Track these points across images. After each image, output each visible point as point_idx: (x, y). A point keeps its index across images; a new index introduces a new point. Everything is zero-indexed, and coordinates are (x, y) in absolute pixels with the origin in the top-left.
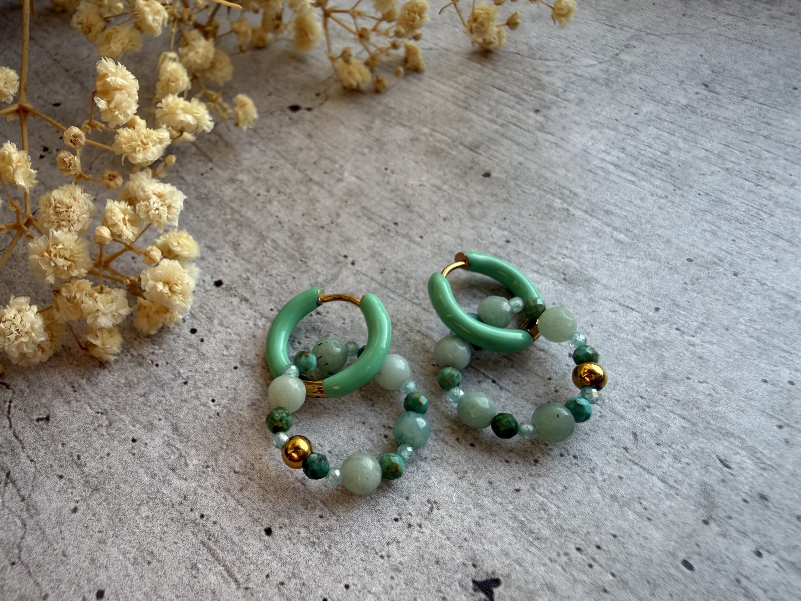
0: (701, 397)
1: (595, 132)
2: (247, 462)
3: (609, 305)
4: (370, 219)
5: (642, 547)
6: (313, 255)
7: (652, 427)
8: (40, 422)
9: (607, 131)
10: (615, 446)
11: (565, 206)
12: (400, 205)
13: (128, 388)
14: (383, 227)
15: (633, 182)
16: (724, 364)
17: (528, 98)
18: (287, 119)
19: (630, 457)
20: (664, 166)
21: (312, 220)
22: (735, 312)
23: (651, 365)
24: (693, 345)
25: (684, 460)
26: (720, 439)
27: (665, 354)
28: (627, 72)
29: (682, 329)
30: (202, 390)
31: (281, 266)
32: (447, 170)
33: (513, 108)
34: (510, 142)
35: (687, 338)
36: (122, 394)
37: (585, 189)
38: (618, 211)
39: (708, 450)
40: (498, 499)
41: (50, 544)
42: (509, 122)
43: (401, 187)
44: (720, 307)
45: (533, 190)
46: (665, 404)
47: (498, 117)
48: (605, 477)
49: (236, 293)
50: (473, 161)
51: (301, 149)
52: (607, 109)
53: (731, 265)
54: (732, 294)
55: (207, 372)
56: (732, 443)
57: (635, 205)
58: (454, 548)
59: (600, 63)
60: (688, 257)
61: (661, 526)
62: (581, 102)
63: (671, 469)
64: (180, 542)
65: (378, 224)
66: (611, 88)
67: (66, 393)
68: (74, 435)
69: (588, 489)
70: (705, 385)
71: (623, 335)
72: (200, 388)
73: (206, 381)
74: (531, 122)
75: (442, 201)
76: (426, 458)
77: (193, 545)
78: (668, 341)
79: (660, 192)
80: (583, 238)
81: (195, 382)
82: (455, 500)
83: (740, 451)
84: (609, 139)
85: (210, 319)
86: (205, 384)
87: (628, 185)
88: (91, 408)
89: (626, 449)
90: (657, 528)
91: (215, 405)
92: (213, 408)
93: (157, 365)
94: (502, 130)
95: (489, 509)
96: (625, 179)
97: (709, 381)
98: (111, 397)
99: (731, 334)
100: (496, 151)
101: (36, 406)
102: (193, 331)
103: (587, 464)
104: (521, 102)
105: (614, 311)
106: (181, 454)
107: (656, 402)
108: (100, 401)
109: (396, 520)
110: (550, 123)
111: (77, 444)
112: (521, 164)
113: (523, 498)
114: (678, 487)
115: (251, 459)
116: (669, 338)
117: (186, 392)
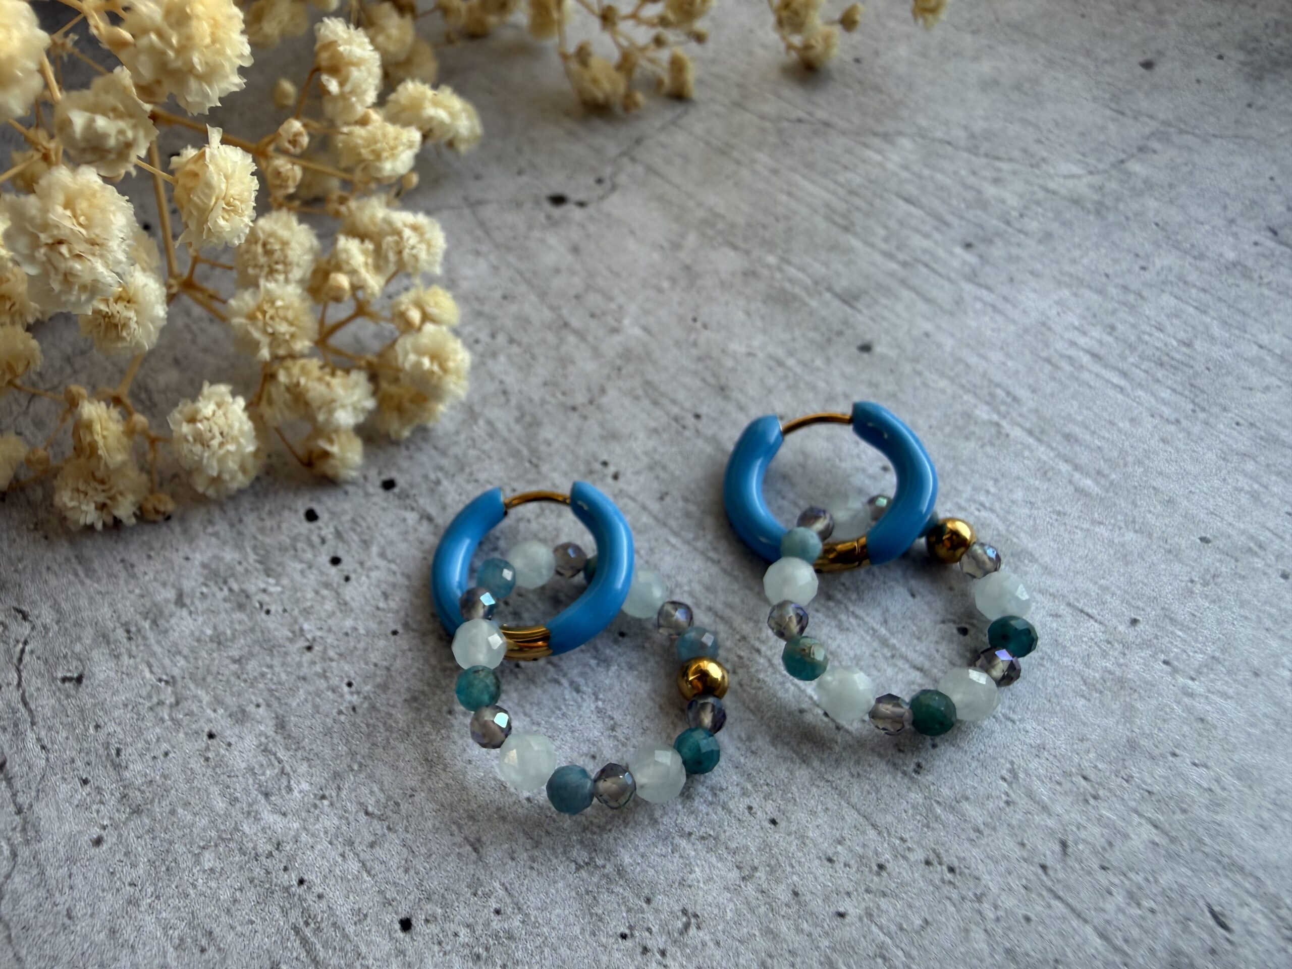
0: (1193, 792)
1: (1066, 293)
2: (389, 798)
3: (1049, 604)
4: (655, 403)
6: (551, 455)
7: (1094, 834)
8: (67, 685)
9: (1087, 293)
10: (1025, 860)
11: (995, 417)
12: (709, 385)
13: (215, 646)
14: (676, 419)
15: (1121, 389)
16: (1243, 738)
17: (955, 222)
18: (542, 218)
19: (1049, 883)
20: (1181, 366)
21: (559, 395)
22: (1275, 644)
23: (1110, 722)
24: (1190, 695)
25: (1146, 904)
26: (1217, 874)
27: (1138, 705)
28: (1137, 193)
29: (1176, 663)
30: (334, 664)
31: (496, 467)
32: (797, 333)
33: (927, 236)
34: (914, 295)
35: (1181, 680)
36: (204, 654)
37: (1034, 391)
38: (1088, 437)
39: (1192, 892)
40: (805, 926)
41: (50, 894)
42: (916, 260)
43: (715, 353)
44: (1249, 631)
45: (943, 383)
46: (1126, 797)
47: (898, 248)
48: (1001, 913)
49: (414, 505)
50: (846, 322)
51: (557, 271)
52: (1092, 255)
53: (1279, 557)
54: (1273, 611)
55: (347, 634)
56: (1236, 884)
57: (1120, 431)
59: (1091, 173)
60: (1204, 535)
62: (1048, 237)
63: (1121, 916)
64: (259, 921)
65: (668, 414)
66: (1104, 218)
67: (116, 641)
68: (116, 714)
69: (967, 931)
70: (1203, 770)
71: (1066, 661)
72: (331, 660)
73: (342, 649)
74: (956, 263)
75: (782, 385)
76: (690, 834)
77: (279, 931)
78: (1146, 682)
79: (1167, 411)
80: (1018, 478)
81: (325, 649)
82: (729, 915)
83: (1250, 900)
84: (1088, 309)
85: (366, 544)
86: (341, 655)
87: (1111, 392)
88: (152, 672)
89: (1044, 867)
91: (352, 693)
92: (348, 697)
93: (268, 612)
94: (902, 272)
95: (785, 940)
96: (1108, 381)
97: (1211, 764)
98: (185, 657)
99: (1263, 684)
100: (886, 307)
101: (65, 657)
102: (336, 561)
103: (971, 885)
104: (944, 228)
105: (1057, 616)
106: (283, 770)
107: (1110, 790)
108: (167, 662)
109: (624, 936)
110: (988, 269)
111: (118, 729)
112: (927, 335)
113: (849, 931)
114: (1129, 951)
115: (397, 794)
116: (1149, 677)
117: (308, 664)
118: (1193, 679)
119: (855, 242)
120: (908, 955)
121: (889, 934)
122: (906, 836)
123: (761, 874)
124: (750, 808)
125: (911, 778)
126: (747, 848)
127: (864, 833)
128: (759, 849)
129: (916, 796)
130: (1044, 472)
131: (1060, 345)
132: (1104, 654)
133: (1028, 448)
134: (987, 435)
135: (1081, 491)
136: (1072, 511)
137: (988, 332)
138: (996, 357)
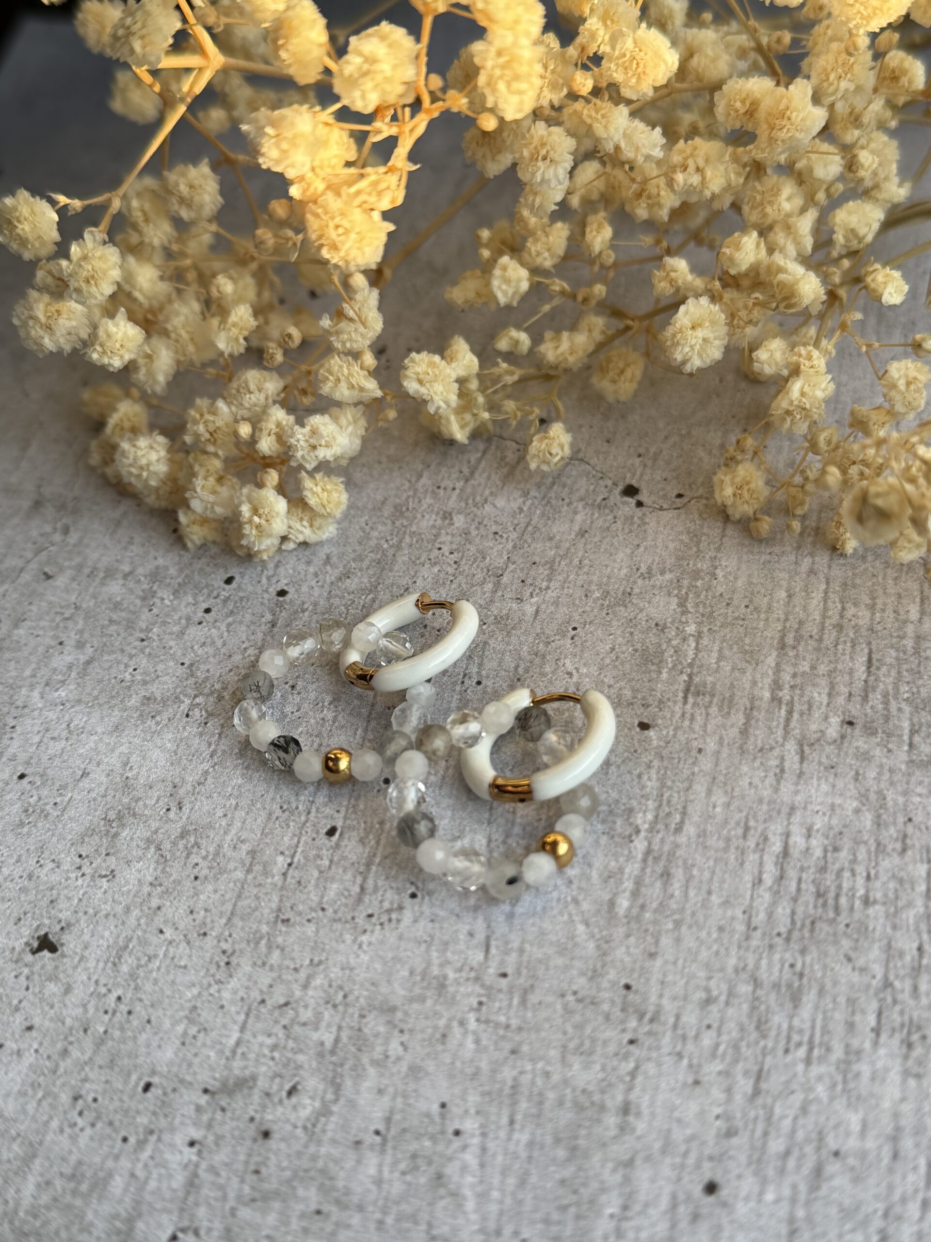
118: (477, 1020)
119: (771, 661)
122: (234, 935)
123: (159, 889)
124: (197, 864)
126: (171, 875)
127: (221, 917)
128: (174, 881)
129: (264, 929)
130: (611, 876)
131: (776, 829)
132: (460, 970)
133: (629, 858)
134: (619, 830)
135: (612, 904)
136: (585, 906)
137: (744, 782)
138: (719, 798)
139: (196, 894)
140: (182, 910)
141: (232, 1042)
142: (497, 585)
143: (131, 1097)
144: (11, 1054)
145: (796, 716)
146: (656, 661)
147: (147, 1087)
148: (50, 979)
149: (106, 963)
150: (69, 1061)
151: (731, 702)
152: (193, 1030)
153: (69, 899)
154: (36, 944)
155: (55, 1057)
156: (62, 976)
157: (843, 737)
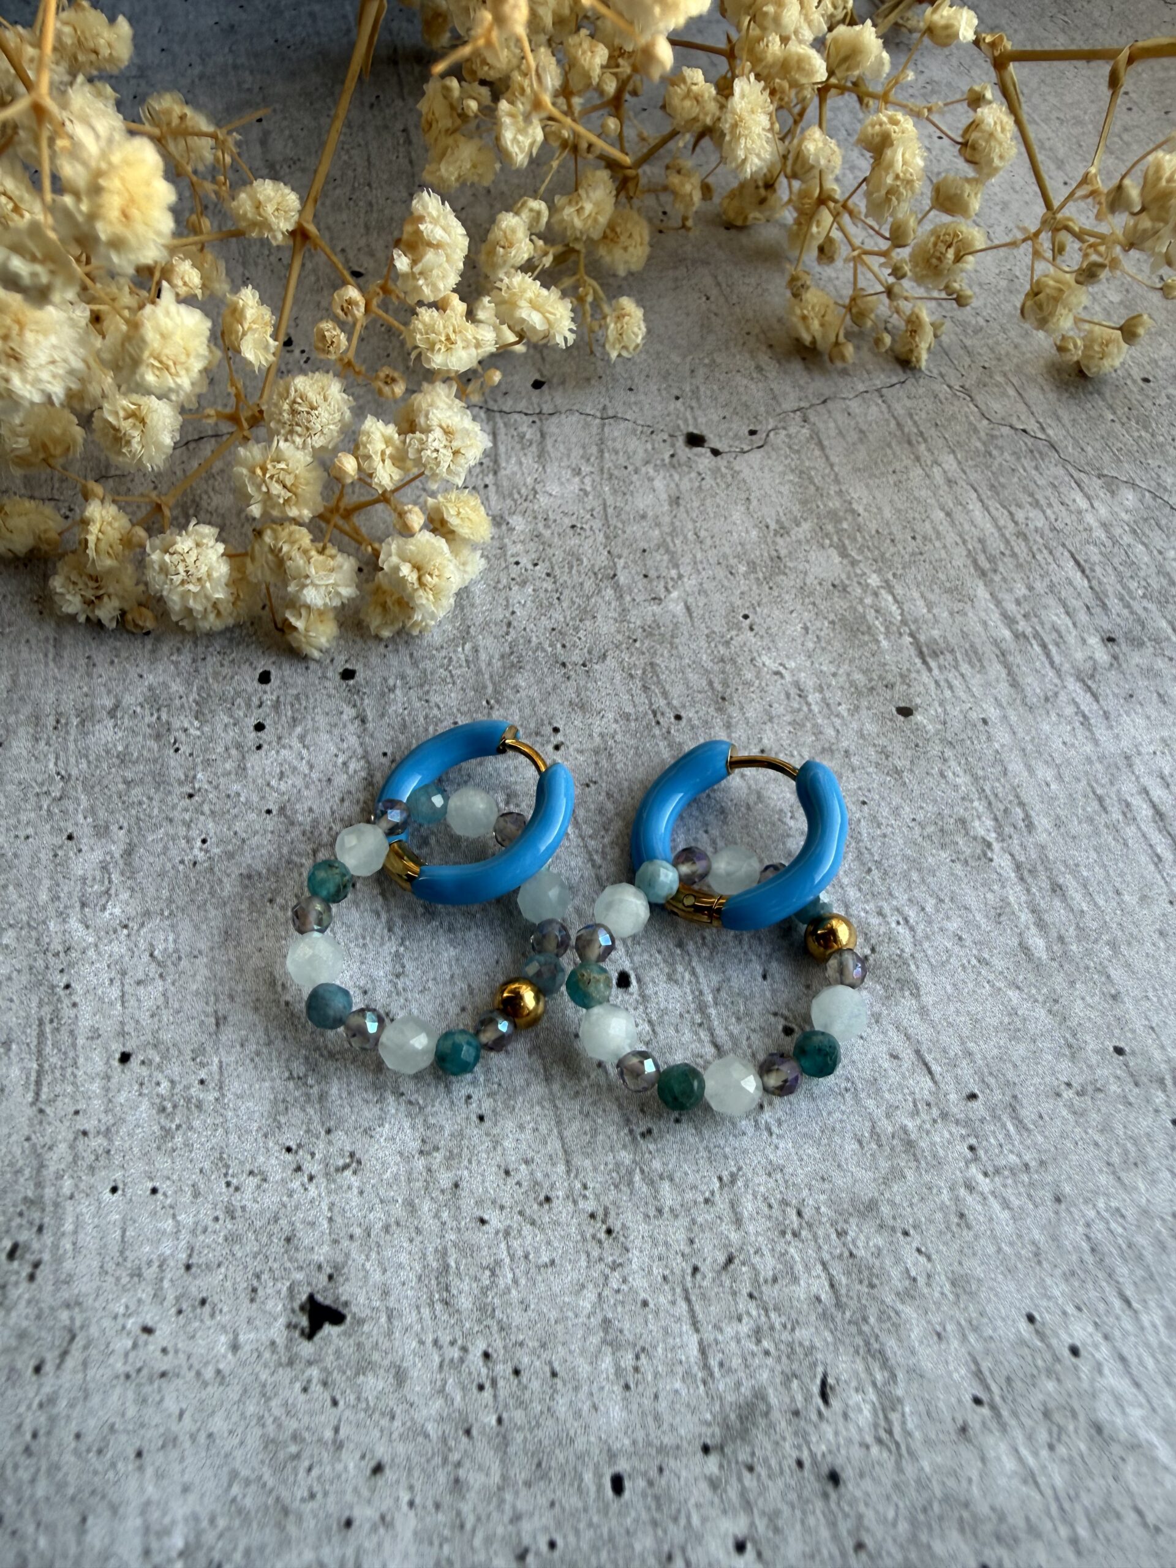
0: (895, 1273)
2: (176, 951)
3: (897, 1041)
4: (646, 688)
5: (578, 1415)
7: (768, 1264)
10: (684, 1256)
11: (992, 837)
12: (713, 689)
14: (656, 712)
15: (1160, 861)
16: (991, 1250)
17: (1116, 607)
19: (689, 1285)
21: (559, 646)
22: (1104, 1181)
23: (867, 1176)
24: (970, 1187)
25: (766, 1344)
26: (857, 1352)
27: (910, 1175)
29: (981, 1153)
30: (202, 818)
32: (844, 669)
33: (1070, 613)
34: (1004, 674)
35: (974, 1171)
36: (105, 766)
37: (1058, 826)
38: (1078, 896)
39: (819, 1355)
40: (445, 1215)
42: (1036, 635)
43: (743, 659)
44: (1088, 1157)
45: (963, 780)
46: (826, 1248)
47: (1026, 616)
48: (624, 1287)
49: (358, 703)
50: (905, 677)
51: (643, 516)
54: (1133, 1149)
55: (229, 796)
57: (1121, 904)
58: (326, 1237)
60: (1122, 1045)
61: (635, 1407)
63: (733, 1344)
65: (651, 705)
67: (44, 725)
69: (583, 1286)
70: (922, 1259)
71: (870, 1103)
72: (202, 813)
73: (217, 808)
74: (1079, 655)
76: (402, 1095)
77: (27, 1016)
78: (935, 1157)
81: (203, 802)
82: (388, 1175)
83: (870, 1390)
85: (295, 722)
86: (213, 812)
88: (56, 763)
89: (696, 1269)
90: (627, 1408)
91: (201, 850)
93: (177, 750)
94: (1009, 643)
95: (420, 1217)
97: (936, 1258)
98: (89, 762)
99: (1057, 1213)
100: (963, 675)
102: (260, 727)
103: (617, 1252)
104: (1097, 610)
105: (896, 1057)
108: (73, 760)
109: (289, 1150)
110: (1113, 674)
113: (481, 1237)
114: (717, 1374)
115: (185, 949)
116: (941, 1153)
117: (181, 809)
118: (986, 1174)
119: (982, 592)
120: (515, 1281)
121: (512, 1258)
122: (590, 1185)
123: (439, 1156)
124: (469, 1097)
125: (634, 1139)
126: (442, 1128)
127: (554, 1165)
128: (452, 1135)
129: (626, 1157)
130: (1000, 913)
131: (1128, 787)
132: (915, 1113)
133: (1002, 882)
134: (968, 851)
135: (1025, 948)
136: (999, 964)
137: (1057, 744)
138: (1045, 773)
139: (496, 1143)
140: (492, 1176)
141: (694, 1351)
142: (617, 587)
143: (605, 1511)
144: (374, 1529)
145: (1053, 649)
146: (864, 628)
147: (618, 1484)
148: (361, 1371)
149: (431, 1304)
150: (471, 1496)
151: (976, 653)
152: (627, 1360)
153: (312, 1224)
154: (304, 1322)
155: (447, 1500)
156: (376, 1356)
157: (1115, 657)
